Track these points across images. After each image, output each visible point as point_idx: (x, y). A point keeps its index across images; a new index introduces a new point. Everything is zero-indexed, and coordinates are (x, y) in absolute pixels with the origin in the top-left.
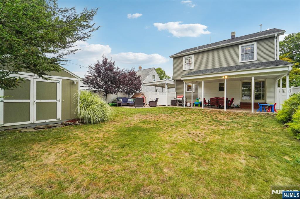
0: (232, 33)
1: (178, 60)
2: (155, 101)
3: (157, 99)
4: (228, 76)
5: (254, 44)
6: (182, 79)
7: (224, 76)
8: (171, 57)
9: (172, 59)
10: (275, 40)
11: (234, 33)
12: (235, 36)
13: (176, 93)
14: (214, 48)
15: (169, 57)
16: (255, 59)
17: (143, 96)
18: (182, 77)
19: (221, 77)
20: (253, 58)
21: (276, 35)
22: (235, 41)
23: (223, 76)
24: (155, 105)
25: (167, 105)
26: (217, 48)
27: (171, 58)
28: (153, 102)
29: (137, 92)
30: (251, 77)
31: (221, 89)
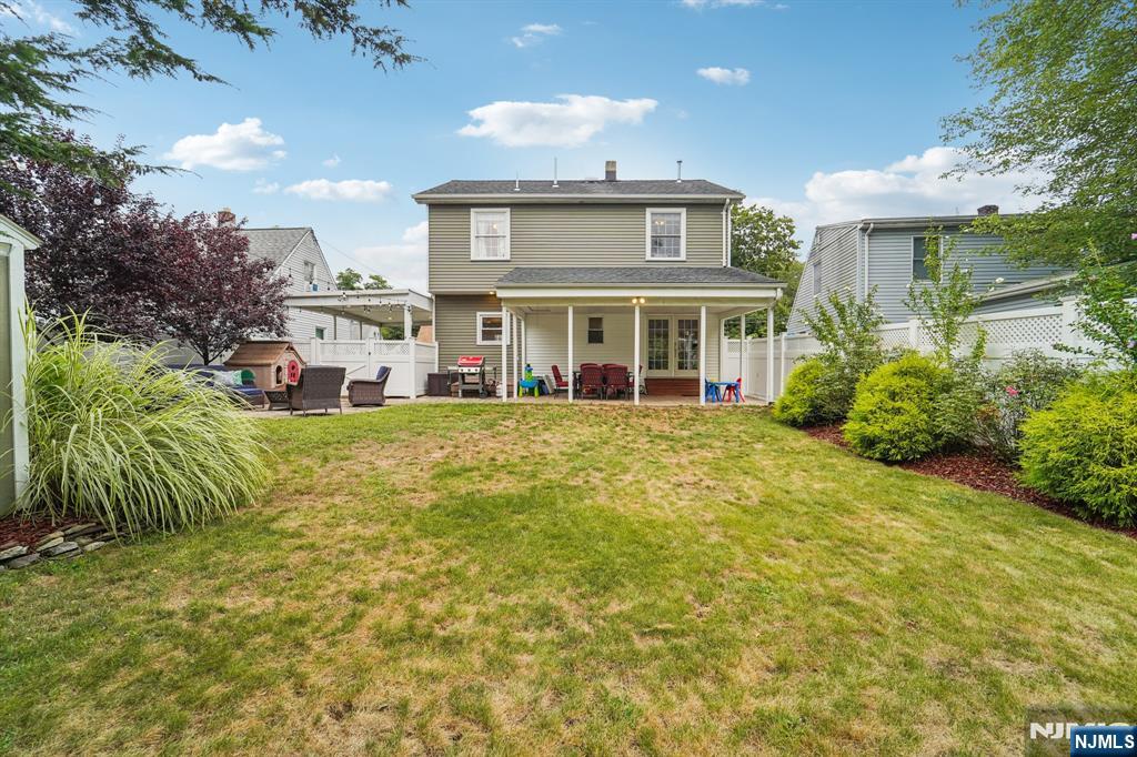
0: (608, 163)
1: (449, 220)
2: (373, 378)
3: (385, 372)
4: (648, 299)
5: (680, 214)
6: (501, 294)
7: (638, 298)
8: (419, 200)
9: (424, 207)
10: (724, 213)
11: (614, 163)
12: (617, 174)
13: (436, 344)
14: (577, 201)
15: (413, 197)
16: (683, 257)
17: (294, 358)
18: (498, 288)
19: (629, 299)
20: (677, 253)
21: (728, 201)
22: (630, 193)
23: (633, 298)
24: (377, 399)
25: (413, 397)
26: (586, 201)
27: (419, 203)
28: (369, 387)
29: (253, 339)
30: (700, 308)
31: (595, 337)
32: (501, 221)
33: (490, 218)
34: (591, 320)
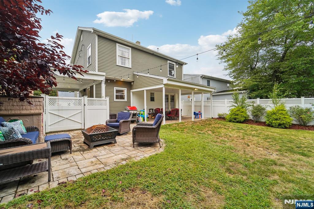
10: (182, 67)
16: (175, 77)
21: (184, 64)
31: (152, 99)
32: (128, 53)
33: (124, 50)
34: (151, 93)
